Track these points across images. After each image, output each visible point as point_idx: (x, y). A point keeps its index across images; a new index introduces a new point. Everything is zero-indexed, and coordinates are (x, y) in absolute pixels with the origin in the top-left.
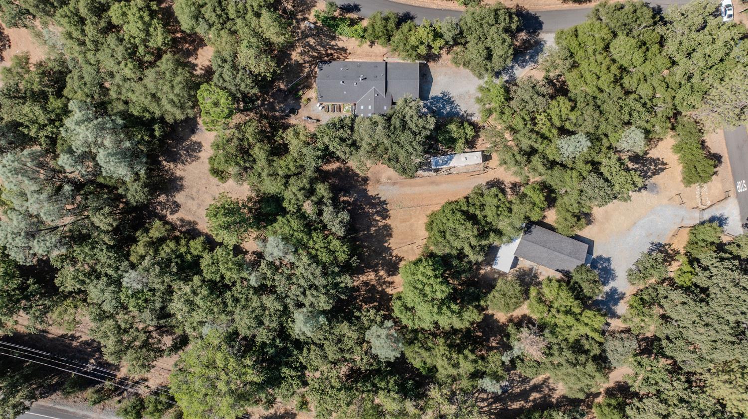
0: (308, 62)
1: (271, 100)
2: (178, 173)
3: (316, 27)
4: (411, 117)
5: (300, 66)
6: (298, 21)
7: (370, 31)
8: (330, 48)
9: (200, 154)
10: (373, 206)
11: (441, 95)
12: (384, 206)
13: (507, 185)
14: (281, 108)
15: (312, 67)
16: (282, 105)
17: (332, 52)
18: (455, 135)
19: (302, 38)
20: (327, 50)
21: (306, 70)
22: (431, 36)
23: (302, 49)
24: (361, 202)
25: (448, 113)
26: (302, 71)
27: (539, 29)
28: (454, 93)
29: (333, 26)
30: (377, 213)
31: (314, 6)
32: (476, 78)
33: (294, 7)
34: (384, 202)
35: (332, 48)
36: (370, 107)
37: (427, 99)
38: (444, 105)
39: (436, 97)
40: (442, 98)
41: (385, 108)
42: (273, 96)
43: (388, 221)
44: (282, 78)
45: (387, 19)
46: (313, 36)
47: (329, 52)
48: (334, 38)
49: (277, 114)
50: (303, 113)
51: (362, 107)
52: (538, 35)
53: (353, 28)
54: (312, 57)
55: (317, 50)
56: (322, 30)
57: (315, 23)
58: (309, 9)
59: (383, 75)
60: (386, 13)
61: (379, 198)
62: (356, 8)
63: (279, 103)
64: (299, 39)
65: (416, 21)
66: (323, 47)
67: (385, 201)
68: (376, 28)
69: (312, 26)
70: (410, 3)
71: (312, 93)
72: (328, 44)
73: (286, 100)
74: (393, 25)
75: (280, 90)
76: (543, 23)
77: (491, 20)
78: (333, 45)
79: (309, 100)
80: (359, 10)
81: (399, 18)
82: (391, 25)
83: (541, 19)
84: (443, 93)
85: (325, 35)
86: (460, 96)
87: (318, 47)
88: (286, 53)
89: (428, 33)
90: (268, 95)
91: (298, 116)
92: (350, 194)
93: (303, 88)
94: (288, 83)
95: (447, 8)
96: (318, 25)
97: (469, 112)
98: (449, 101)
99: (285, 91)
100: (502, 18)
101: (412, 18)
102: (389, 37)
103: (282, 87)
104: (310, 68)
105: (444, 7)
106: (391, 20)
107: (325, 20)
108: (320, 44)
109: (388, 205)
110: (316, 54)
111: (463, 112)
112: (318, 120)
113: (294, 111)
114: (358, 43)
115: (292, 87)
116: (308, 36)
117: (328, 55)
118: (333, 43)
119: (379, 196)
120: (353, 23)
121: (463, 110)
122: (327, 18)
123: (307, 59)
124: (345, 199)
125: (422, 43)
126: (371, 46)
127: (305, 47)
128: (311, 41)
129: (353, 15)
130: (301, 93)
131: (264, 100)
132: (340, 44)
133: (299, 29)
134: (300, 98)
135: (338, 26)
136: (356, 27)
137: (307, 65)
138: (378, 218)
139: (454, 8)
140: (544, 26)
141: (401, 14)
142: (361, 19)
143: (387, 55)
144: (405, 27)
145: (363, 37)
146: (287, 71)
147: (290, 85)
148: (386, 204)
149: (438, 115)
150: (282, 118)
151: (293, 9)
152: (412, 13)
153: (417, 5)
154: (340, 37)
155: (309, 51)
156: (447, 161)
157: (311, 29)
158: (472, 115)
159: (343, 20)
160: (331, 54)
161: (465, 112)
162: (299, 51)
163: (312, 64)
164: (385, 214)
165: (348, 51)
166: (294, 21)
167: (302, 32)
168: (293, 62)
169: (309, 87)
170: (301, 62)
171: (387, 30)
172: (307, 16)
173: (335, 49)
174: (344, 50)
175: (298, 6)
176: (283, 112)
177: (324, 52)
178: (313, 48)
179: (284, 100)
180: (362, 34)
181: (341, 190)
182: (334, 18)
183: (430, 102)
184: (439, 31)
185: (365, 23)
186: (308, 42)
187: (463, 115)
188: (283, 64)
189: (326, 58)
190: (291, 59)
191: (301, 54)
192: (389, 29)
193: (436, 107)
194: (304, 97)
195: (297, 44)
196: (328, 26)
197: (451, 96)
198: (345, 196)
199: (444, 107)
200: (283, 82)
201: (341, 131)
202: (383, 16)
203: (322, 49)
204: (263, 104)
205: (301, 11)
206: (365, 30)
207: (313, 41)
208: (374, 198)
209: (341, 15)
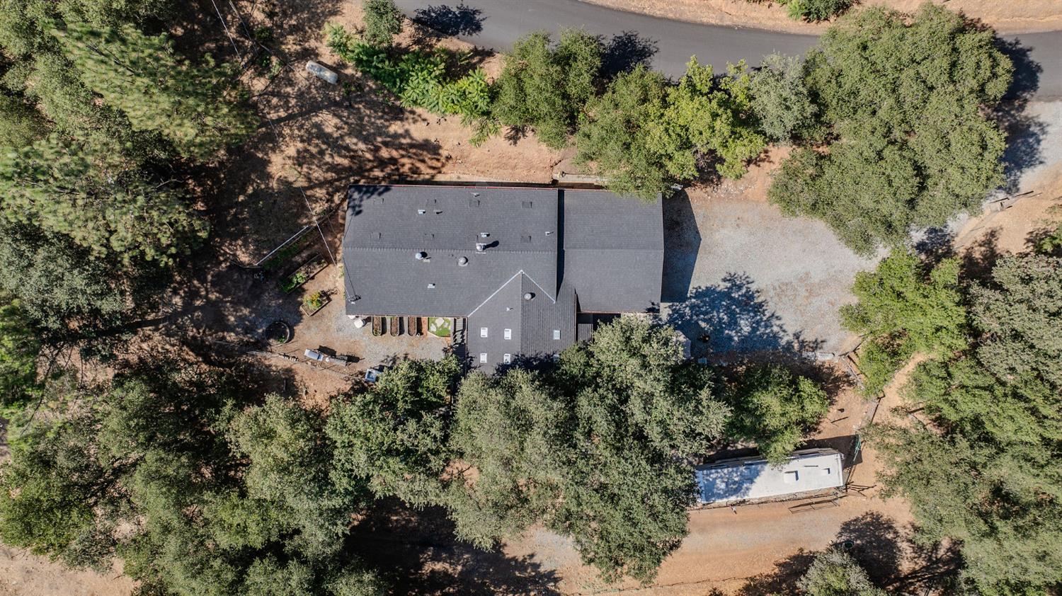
0: (321, 184)
1: (213, 296)
3: (342, 80)
4: (648, 399)
5: (295, 197)
6: (285, 61)
7: (508, 97)
8: (386, 144)
10: (519, 585)
11: (723, 286)
12: (551, 586)
13: (902, 532)
14: (241, 319)
15: (337, 199)
16: (246, 311)
17: (395, 154)
18: (772, 422)
19: (301, 114)
20: (377, 149)
21: (318, 208)
22: (722, 126)
23: (300, 145)
24: (485, 575)
25: (744, 340)
26: (303, 210)
27: (1025, 89)
28: (763, 280)
29: (391, 77)
31: (334, 13)
32: (849, 252)
33: (271, 15)
34: (551, 577)
35: (393, 141)
36: (508, 334)
37: (683, 298)
38: (732, 315)
39: (709, 291)
40: (727, 295)
41: (556, 335)
42: (218, 282)
44: (241, 234)
45: (564, 60)
46: (332, 106)
47: (385, 153)
48: (397, 113)
49: (231, 337)
50: (308, 334)
51: (484, 332)
52: (1022, 108)
53: (452, 88)
54: (333, 168)
55: (347, 148)
56: (360, 87)
57: (337, 68)
58: (317, 21)
59: (550, 234)
60: (562, 37)
61: (536, 566)
62: (467, 21)
63: (236, 303)
64: (291, 117)
65: (659, 66)
66: (366, 140)
67: (552, 572)
68: (529, 91)
69: (329, 75)
70: (634, 6)
71: (333, 278)
72: (380, 131)
73: (258, 297)
74: (586, 79)
75: (236, 266)
76: (1039, 69)
77: (935, 70)
78: (396, 136)
79: (325, 296)
80: (478, 28)
81: (602, 55)
82: (580, 79)
83: (1033, 57)
84: (730, 279)
85: (372, 105)
86: (783, 289)
87: (349, 141)
88: (254, 156)
89: (715, 116)
90: (203, 281)
91: (292, 346)
92: (451, 556)
93: (308, 262)
94: (260, 245)
95: (750, 24)
96: (349, 71)
97: (808, 336)
98: (749, 304)
99: (254, 271)
100: (968, 62)
101: (643, 54)
102: (572, 120)
103: (244, 258)
104: (330, 200)
105: (741, 21)
106: (580, 65)
107: (366, 58)
108: (357, 132)
109: (561, 584)
110: (346, 162)
111: (791, 338)
112: (352, 359)
113: (281, 329)
114: (470, 132)
115: (273, 261)
116: (316, 108)
117: (382, 163)
118: (396, 127)
119: (536, 560)
120: (455, 68)
121: (791, 330)
122: (371, 52)
123: (318, 174)
124: (439, 566)
125: (686, 145)
126: (514, 139)
127: (309, 141)
128: (329, 122)
129: (459, 44)
130: (300, 276)
131: (194, 294)
132: (419, 132)
133: (291, 83)
134: (300, 291)
135: (404, 77)
136: (463, 83)
137: (320, 193)
139: (768, 24)
140: (1043, 79)
141: (608, 42)
142: (486, 54)
143: (561, 166)
144: (626, 88)
145: (487, 113)
146: (256, 213)
147: (268, 254)
148: (556, 580)
149: (715, 344)
150: (246, 347)
151: (268, 23)
152: (643, 37)
153: (658, 13)
154: (419, 110)
155: (322, 153)
156: (740, 484)
157: (325, 85)
158: (816, 345)
159: (424, 56)
160: (393, 161)
161: (797, 336)
162: (291, 151)
163: (337, 190)
165: (444, 153)
166: (274, 60)
167: (300, 95)
168: (274, 184)
169: (325, 258)
170: (301, 183)
171: (565, 96)
172: (312, 43)
173: (400, 147)
174: (431, 148)
175: (285, 14)
176: (247, 330)
177: (369, 156)
178: (335, 145)
179: (252, 297)
180: (482, 105)
181: (425, 544)
182: (394, 53)
183: (692, 307)
184: (747, 105)
185: (494, 70)
186: (317, 126)
187: (789, 343)
188: (243, 191)
189: (377, 173)
190: (269, 176)
191: (300, 159)
192: (572, 91)
193: (708, 321)
194: (313, 289)
195: (287, 131)
196: (376, 78)
197: (753, 287)
198: (436, 558)
199: (733, 323)
200: (245, 245)
201: (412, 425)
202: (551, 47)
203: (362, 146)
204: (188, 308)
205: (294, 30)
206: (493, 93)
207: (336, 121)
208: (521, 566)
209: (417, 42)
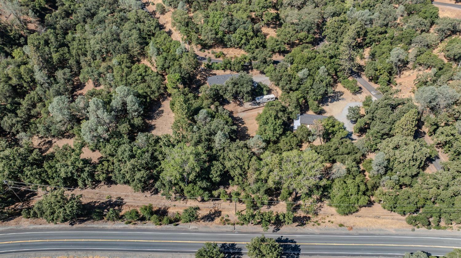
2: (153, 124)
3: (204, 69)
5: (199, 80)
9: (163, 114)
10: (237, 120)
21: (202, 82)
23: (200, 75)
30: (239, 123)
34: (241, 119)
43: (245, 125)
46: (203, 71)
48: (211, 71)
55: (206, 75)
56: (206, 69)
61: (239, 118)
64: (199, 72)
75: (194, 88)
85: (208, 71)
88: (195, 77)
107: (207, 67)
108: (207, 73)
114: (220, 71)
123: (202, 78)
126: (225, 71)
128: (203, 73)
132: (214, 73)
133: (199, 70)
137: (203, 80)
138: (241, 124)
148: (243, 119)
154: (213, 71)
155: (203, 76)
164: (243, 123)
166: (196, 69)
168: (197, 79)
191: (200, 77)
196: (209, 68)
208: (237, 118)
